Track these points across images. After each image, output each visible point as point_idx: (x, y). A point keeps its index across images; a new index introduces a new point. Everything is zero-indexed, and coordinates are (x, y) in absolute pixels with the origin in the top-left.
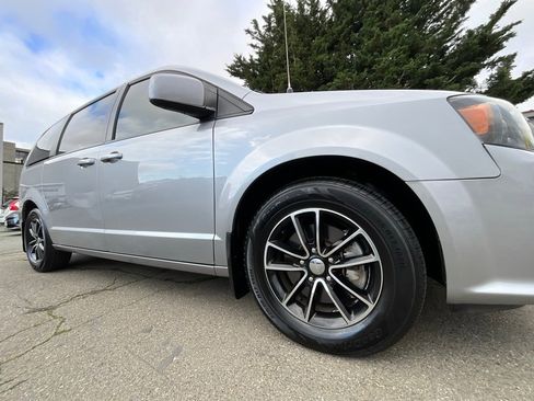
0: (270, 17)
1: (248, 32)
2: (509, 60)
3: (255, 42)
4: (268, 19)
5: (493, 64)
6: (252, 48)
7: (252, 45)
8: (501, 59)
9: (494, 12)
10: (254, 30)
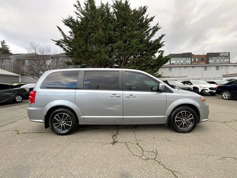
0: (88, 4)
1: (75, 6)
2: (162, 52)
3: (78, 12)
4: (87, 5)
5: (159, 52)
6: (76, 14)
7: (76, 13)
8: (161, 51)
9: (160, 36)
10: (78, 6)
